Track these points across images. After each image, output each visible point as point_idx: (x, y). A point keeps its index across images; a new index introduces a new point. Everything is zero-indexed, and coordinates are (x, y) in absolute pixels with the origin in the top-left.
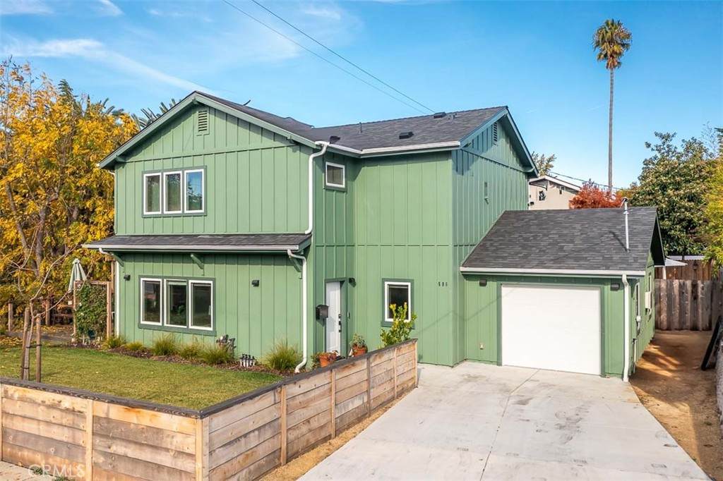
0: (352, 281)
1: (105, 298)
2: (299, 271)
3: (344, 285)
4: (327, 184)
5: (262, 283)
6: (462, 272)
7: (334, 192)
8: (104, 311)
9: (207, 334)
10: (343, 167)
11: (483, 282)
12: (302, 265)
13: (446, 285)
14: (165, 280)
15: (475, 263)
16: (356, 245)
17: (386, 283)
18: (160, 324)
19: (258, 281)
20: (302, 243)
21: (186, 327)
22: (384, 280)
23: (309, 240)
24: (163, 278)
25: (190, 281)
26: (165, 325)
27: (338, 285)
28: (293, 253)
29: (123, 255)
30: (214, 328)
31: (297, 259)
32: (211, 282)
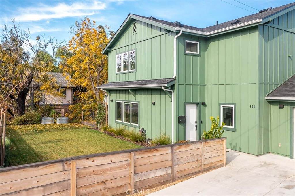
0: (204, 104)
1: (105, 109)
2: (170, 98)
3: (199, 105)
4: (186, 52)
5: (156, 104)
6: (267, 100)
7: (192, 56)
8: (104, 115)
9: (136, 127)
10: (198, 43)
11: (281, 106)
12: (171, 94)
13: (254, 107)
14: (123, 102)
15: (276, 95)
16: (207, 85)
17: (221, 106)
18: (121, 122)
19: (154, 103)
20: (169, 82)
21: (129, 123)
22: (220, 104)
23: (174, 81)
24: (122, 101)
25: (131, 103)
26: (123, 122)
27: (195, 106)
28: (164, 88)
29: (110, 91)
30: (139, 125)
31: (168, 91)
32: (138, 103)
